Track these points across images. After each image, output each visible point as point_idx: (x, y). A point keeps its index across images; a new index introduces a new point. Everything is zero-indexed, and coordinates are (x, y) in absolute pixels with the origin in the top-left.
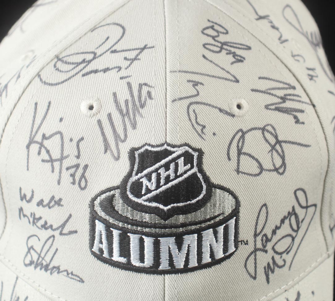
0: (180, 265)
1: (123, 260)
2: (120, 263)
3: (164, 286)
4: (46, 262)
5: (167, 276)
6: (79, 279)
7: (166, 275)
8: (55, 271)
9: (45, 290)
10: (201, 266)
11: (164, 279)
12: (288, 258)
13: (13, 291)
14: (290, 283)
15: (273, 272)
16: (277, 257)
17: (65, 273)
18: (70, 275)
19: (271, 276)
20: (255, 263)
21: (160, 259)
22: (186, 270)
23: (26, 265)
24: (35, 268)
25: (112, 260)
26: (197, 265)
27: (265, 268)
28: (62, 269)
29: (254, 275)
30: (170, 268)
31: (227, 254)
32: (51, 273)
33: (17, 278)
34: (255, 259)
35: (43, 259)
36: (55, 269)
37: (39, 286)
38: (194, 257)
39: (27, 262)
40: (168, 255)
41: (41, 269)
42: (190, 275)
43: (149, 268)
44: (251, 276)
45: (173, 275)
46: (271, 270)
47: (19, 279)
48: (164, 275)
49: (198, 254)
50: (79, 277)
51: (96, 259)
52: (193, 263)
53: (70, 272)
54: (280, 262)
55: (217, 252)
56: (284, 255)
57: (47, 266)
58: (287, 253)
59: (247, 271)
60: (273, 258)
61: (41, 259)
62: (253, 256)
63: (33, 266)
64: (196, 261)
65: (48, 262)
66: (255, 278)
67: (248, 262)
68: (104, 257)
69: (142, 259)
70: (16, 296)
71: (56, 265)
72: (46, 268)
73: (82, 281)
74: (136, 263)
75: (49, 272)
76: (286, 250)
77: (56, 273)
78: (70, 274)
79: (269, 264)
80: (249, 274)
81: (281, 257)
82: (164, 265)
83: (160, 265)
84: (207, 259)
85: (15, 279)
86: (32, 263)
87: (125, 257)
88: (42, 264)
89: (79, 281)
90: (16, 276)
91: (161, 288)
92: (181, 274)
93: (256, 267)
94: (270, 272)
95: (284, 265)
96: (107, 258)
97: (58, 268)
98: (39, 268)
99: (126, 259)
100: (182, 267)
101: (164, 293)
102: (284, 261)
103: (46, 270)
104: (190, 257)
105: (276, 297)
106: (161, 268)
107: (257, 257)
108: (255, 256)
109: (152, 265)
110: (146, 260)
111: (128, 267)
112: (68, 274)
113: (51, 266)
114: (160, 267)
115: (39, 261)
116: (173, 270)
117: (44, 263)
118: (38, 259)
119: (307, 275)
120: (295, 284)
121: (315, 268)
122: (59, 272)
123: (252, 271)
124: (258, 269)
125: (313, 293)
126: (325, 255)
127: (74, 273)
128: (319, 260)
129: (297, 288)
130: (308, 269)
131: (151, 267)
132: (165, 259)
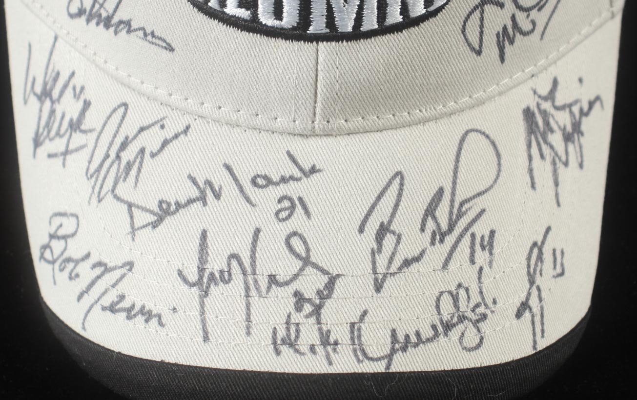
0: (346, 26)
1: (244, 13)
2: (239, 18)
3: (317, 63)
4: (107, 11)
5: (323, 46)
6: (164, 45)
7: (320, 44)
8: (123, 29)
9: (106, 62)
10: (384, 29)
11: (317, 51)
12: (540, 17)
13: (49, 60)
14: (542, 62)
15: (512, 42)
16: (521, 17)
17: (141, 33)
18: (149, 38)
19: (508, 49)
20: (482, 26)
21: (311, 13)
22: (357, 35)
23: (72, 16)
24: (88, 21)
25: (224, 13)
26: (376, 26)
27: (498, 35)
28: (134, 25)
29: (477, 48)
30: (328, 30)
31: (432, 8)
32: (116, 33)
33: (56, 38)
34: (482, 19)
35: (102, 6)
36: (122, 26)
37: (95, 54)
38: (372, 12)
39: (74, 10)
40: (325, 7)
41: (98, 24)
42: (363, 43)
43: (290, 29)
44: (473, 49)
45: (333, 43)
46: (509, 38)
47: (60, 40)
48: (317, 43)
49: (378, 8)
50: (165, 41)
51: (196, 10)
52: (371, 22)
53: (148, 31)
54: (525, 25)
55: (414, 4)
56: (534, 14)
57: (109, 19)
58: (539, 10)
59: (467, 40)
60: (513, 18)
61: (97, 6)
62: (477, 13)
63: (84, 18)
64: (375, 20)
65: (111, 11)
66: (479, 53)
67: (469, 23)
68: (211, 8)
69: (278, 13)
70: (53, 70)
71: (125, 18)
72: (107, 22)
73: (170, 48)
74: (266, 18)
75: (112, 29)
76: (538, 4)
77: (124, 32)
78: (149, 35)
79: (505, 28)
80: (469, 45)
81: (528, 16)
82: (318, 25)
83: (310, 25)
84: (395, 16)
85: (52, 40)
86: (81, 12)
87: (247, 9)
88: (100, 15)
89: (166, 48)
90: (53, 35)
91: (311, 66)
92: (347, 41)
93: (481, 33)
94: (507, 43)
95: (533, 31)
96: (215, 10)
97: (128, 23)
98: (94, 21)
99: (249, 12)
100: (350, 29)
101: (317, 76)
102: (534, 23)
103: (107, 26)
104: (365, 12)
105: (514, 87)
106: (311, 30)
107: (485, 15)
108: (482, 12)
109: (295, 25)
110: (285, 15)
111: (253, 26)
112: (145, 35)
113: (115, 20)
114: (311, 28)
115: (95, 10)
116: (333, 35)
117: (104, 15)
118: (93, 6)
119: (572, 49)
120: (550, 65)
121: (587, 37)
122: (129, 31)
123: (474, 40)
124: (485, 38)
125: (581, 80)
126: (606, 14)
127: (156, 34)
128: (596, 22)
129: (553, 71)
130: (575, 38)
131: (294, 29)
132: (319, 14)
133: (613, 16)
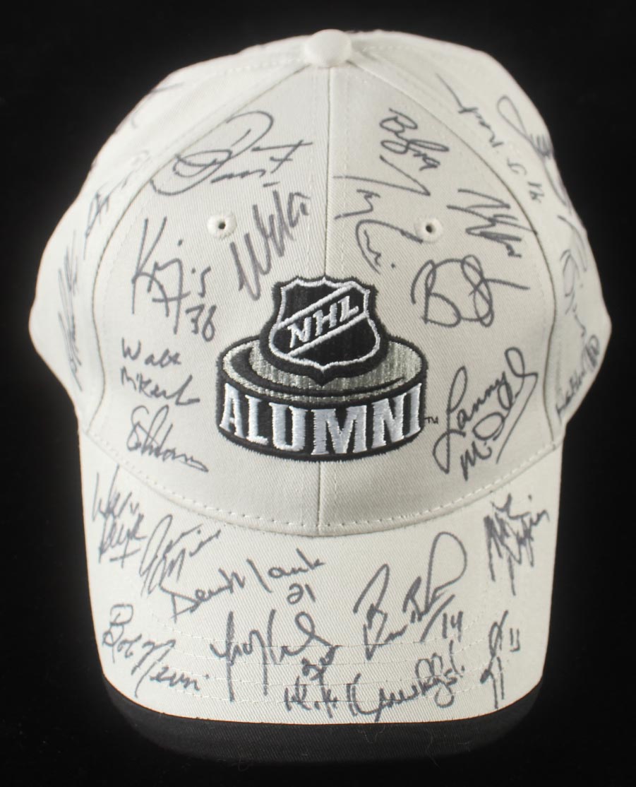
0: (342, 449)
1: (262, 440)
2: (258, 444)
3: (319, 478)
4: (157, 443)
5: (324, 465)
6: (201, 467)
7: (322, 463)
8: (168, 456)
9: (156, 483)
10: (372, 452)
11: (320, 469)
12: (496, 445)
13: (113, 484)
14: (498, 481)
15: (473, 464)
16: (479, 444)
17: (182, 459)
18: (189, 462)
19: (470, 469)
20: (448, 450)
21: (314, 439)
22: (350, 456)
23: (130, 449)
24: (143, 452)
25: (247, 441)
26: (365, 449)
27: (462, 458)
28: (178, 452)
29: (446, 467)
30: (327, 453)
31: (409, 435)
32: (164, 459)
33: (118, 467)
34: (448, 445)
35: (153, 439)
36: (168, 454)
37: (147, 478)
38: (362, 438)
39: (132, 444)
40: (325, 434)
41: (150, 454)
42: (355, 463)
43: (298, 452)
44: (442, 468)
45: (332, 463)
46: (471, 461)
47: (121, 470)
48: (319, 462)
49: (367, 434)
50: (201, 464)
51: (225, 439)
52: (361, 446)
53: (189, 457)
54: (484, 452)
55: (395, 431)
56: (490, 442)
57: (158, 449)
58: (495, 439)
59: (437, 461)
60: (473, 445)
61: (150, 440)
62: (444, 440)
63: (139, 450)
64: (364, 444)
65: (160, 443)
66: (447, 471)
67: (438, 448)
68: (236, 437)
69: (288, 439)
70: (115, 493)
71: (171, 447)
72: (157, 452)
73: (205, 469)
74: (279, 444)
75: (161, 457)
76: (493, 434)
77: (170, 458)
78: (189, 460)
79: (467, 453)
80: (439, 465)
81: (485, 444)
82: (319, 448)
83: (313, 448)
84: (380, 441)
85: (115, 469)
86: (138, 445)
87: (265, 437)
88: (152, 447)
89: (202, 470)
90: (116, 465)
91: (315, 481)
92: (343, 461)
93: (448, 456)
94: (469, 465)
95: (489, 456)
96: (240, 438)
97: (173, 452)
98: (147, 452)
99: (266, 439)
100: (345, 451)
101: (319, 488)
102: (490, 449)
103: (157, 454)
104: (356, 438)
105: (477, 500)
106: (314, 452)
107: (451, 441)
108: (448, 439)
109: (302, 448)
110: (294, 441)
111: (269, 450)
112: (186, 460)
113: (163, 449)
114: (314, 451)
115: (148, 443)
116: (332, 456)
117: (155, 446)
118: (147, 440)
119: (522, 472)
120: (505, 484)
121: (534, 463)
122: (174, 458)
123: (443, 462)
124: (452, 460)
125: (530, 497)
126: (548, 447)
127: (194, 459)
128: (540, 452)
129: (507, 489)
130: (524, 464)
131: (301, 451)
132: (320, 440)
133: (554, 448)
